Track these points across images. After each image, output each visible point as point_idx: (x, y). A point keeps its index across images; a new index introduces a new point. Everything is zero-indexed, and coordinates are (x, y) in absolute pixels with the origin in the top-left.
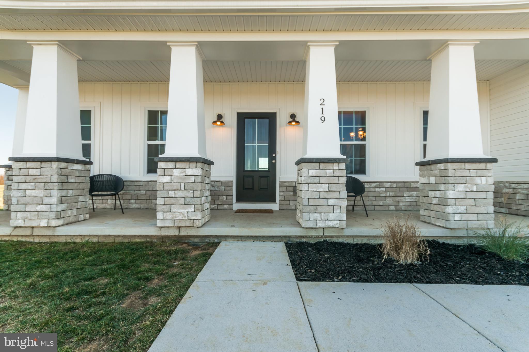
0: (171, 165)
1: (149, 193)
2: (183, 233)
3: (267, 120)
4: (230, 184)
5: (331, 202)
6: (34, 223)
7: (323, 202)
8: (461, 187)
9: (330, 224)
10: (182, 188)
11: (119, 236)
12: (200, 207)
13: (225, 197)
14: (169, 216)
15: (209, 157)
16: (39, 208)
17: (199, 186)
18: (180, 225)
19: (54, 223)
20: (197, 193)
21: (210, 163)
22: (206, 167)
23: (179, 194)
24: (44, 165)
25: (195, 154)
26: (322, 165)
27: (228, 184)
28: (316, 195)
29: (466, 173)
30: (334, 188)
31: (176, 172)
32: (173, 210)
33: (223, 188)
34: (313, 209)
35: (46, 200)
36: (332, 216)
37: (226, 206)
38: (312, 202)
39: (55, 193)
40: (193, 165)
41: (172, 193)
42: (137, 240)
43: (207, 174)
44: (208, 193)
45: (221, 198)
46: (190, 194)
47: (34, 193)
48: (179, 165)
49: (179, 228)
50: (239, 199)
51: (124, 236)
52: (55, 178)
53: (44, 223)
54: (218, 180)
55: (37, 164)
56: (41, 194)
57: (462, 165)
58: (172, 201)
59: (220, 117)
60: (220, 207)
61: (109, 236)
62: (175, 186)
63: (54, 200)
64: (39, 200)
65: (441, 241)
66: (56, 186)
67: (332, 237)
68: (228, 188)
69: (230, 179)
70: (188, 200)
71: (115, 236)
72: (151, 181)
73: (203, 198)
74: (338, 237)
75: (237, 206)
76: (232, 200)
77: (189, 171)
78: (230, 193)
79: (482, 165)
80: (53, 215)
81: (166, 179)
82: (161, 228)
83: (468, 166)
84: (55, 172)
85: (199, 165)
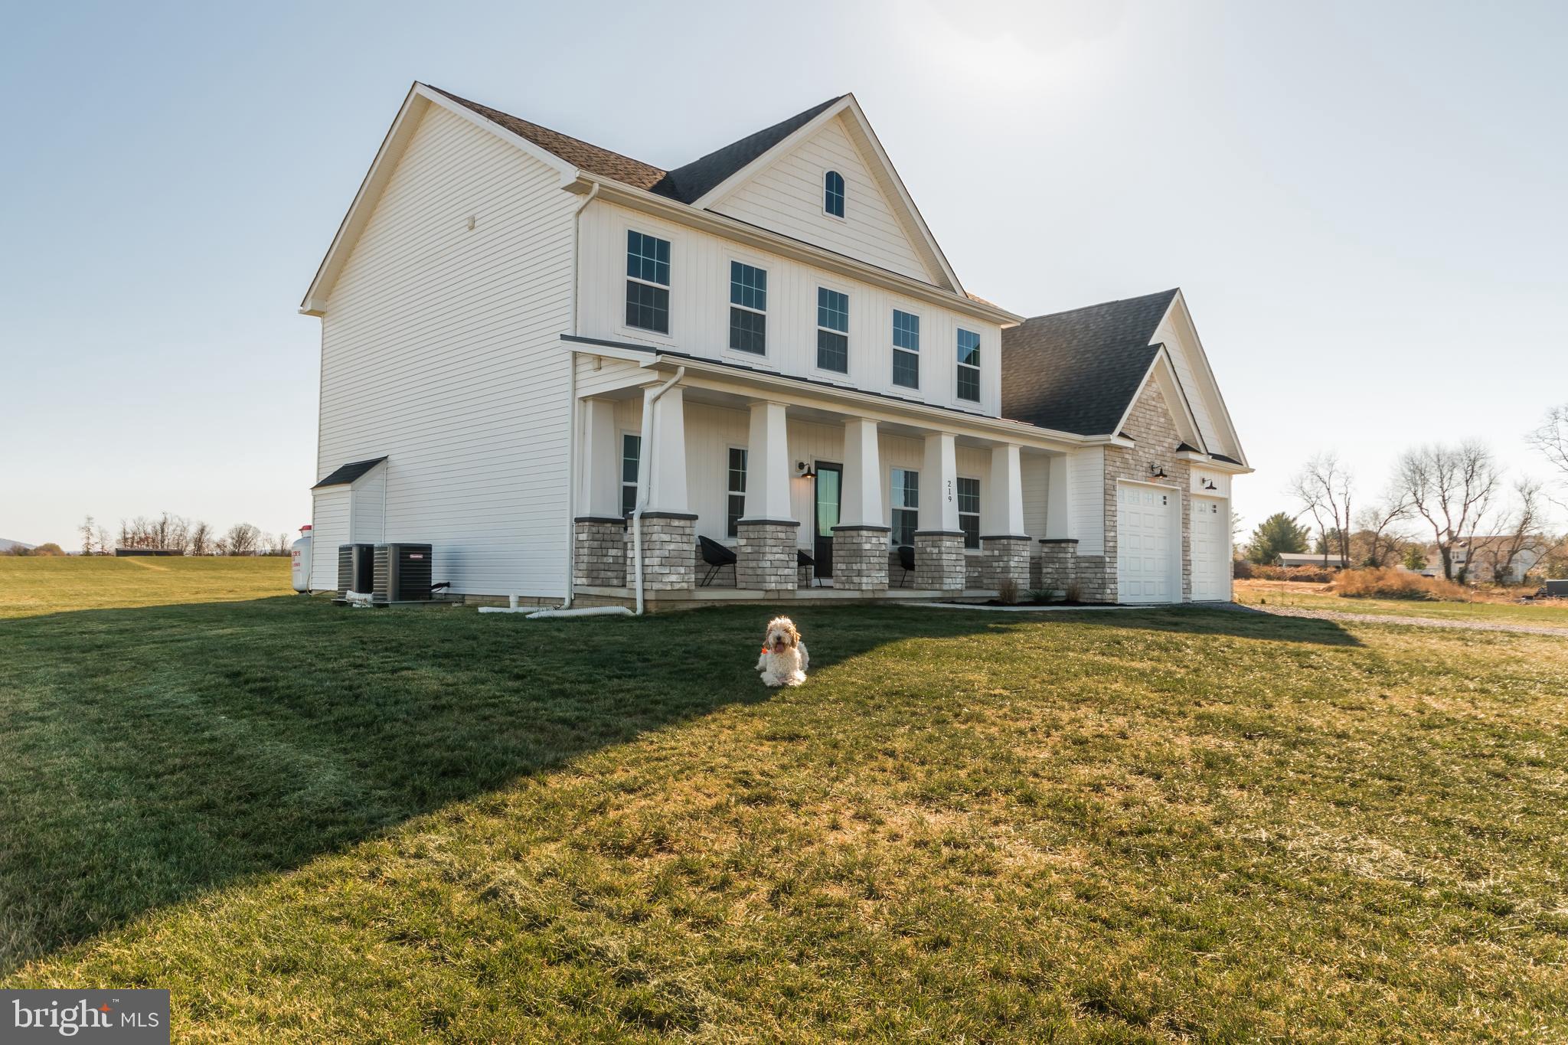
0: (870, 534)
2: (875, 596)
5: (958, 569)
10: (878, 554)
14: (868, 579)
18: (876, 587)
23: (876, 560)
25: (883, 524)
31: (874, 540)
32: (872, 573)
36: (958, 580)
40: (883, 534)
46: (882, 560)
48: (876, 534)
49: (873, 591)
58: (872, 566)
70: (881, 566)
77: (881, 540)
81: (868, 547)
83: (1019, 542)
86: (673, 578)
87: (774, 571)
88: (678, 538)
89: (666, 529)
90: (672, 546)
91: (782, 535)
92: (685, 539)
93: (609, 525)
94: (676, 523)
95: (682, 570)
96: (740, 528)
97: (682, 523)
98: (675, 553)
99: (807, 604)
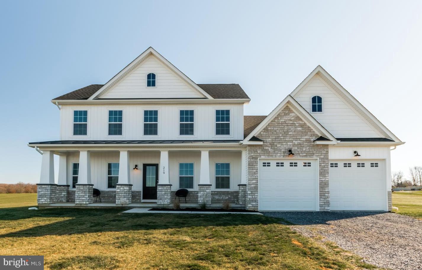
0: (120, 186)
1: (109, 196)
2: (123, 206)
3: (155, 167)
4: (140, 192)
5: (165, 197)
6: (82, 203)
7: (163, 197)
8: (202, 193)
9: (165, 203)
10: (123, 192)
11: (105, 207)
12: (128, 198)
13: (138, 197)
14: (119, 201)
15: (131, 183)
16: (83, 198)
17: (128, 192)
18: (123, 203)
19: (87, 203)
20: (127, 194)
21: (131, 185)
22: (130, 187)
23: (122, 194)
24: (84, 186)
25: (127, 183)
26: (163, 186)
27: (139, 192)
28: (161, 195)
29: (204, 189)
30: (166, 193)
31: (121, 188)
32: (121, 199)
33: (137, 194)
34: (160, 199)
35: (85, 196)
36: (165, 201)
37: (138, 201)
38: (160, 197)
39: (88, 194)
40: (126, 186)
41: (120, 194)
42: (110, 208)
43: (130, 189)
44: (131, 195)
45: (136, 197)
46: (125, 195)
47: (82, 194)
48: (122, 186)
49: (122, 204)
50: (144, 198)
51: (107, 207)
52: (87, 190)
53: (84, 203)
54: (135, 190)
55: (82, 186)
56: (84, 194)
57: (202, 186)
58: (121, 197)
59: (136, 166)
60: (136, 201)
61: (102, 207)
62: (121, 192)
63: (87, 196)
64: (83, 196)
65: (197, 208)
66: (88, 192)
67: (166, 207)
68: (139, 194)
69: (140, 190)
70: (125, 196)
71: (104, 207)
72: (110, 191)
73: (129, 196)
74: (168, 207)
75: (143, 201)
76: (141, 198)
77: (125, 188)
78: (140, 196)
79: (208, 186)
80: (87, 201)
81: (119, 190)
82: (117, 204)
83: (204, 187)
84: (87, 188)
85: (128, 186)
86: (43, 200)
87: (78, 198)
88: (44, 190)
89: (40, 188)
90: (42, 192)
91: (82, 188)
92: (46, 190)
93: (62, 187)
94: (43, 186)
95: (45, 198)
96: (76, 186)
97: (45, 186)
98: (43, 194)
99: (94, 208)
